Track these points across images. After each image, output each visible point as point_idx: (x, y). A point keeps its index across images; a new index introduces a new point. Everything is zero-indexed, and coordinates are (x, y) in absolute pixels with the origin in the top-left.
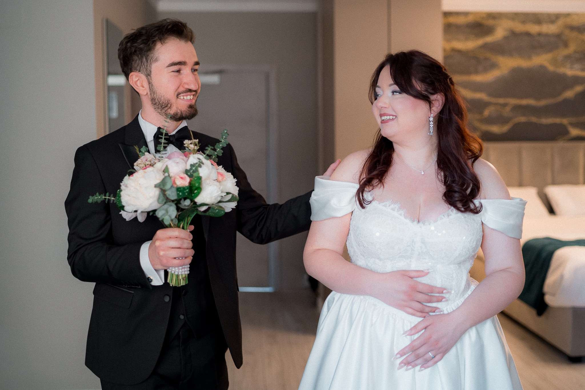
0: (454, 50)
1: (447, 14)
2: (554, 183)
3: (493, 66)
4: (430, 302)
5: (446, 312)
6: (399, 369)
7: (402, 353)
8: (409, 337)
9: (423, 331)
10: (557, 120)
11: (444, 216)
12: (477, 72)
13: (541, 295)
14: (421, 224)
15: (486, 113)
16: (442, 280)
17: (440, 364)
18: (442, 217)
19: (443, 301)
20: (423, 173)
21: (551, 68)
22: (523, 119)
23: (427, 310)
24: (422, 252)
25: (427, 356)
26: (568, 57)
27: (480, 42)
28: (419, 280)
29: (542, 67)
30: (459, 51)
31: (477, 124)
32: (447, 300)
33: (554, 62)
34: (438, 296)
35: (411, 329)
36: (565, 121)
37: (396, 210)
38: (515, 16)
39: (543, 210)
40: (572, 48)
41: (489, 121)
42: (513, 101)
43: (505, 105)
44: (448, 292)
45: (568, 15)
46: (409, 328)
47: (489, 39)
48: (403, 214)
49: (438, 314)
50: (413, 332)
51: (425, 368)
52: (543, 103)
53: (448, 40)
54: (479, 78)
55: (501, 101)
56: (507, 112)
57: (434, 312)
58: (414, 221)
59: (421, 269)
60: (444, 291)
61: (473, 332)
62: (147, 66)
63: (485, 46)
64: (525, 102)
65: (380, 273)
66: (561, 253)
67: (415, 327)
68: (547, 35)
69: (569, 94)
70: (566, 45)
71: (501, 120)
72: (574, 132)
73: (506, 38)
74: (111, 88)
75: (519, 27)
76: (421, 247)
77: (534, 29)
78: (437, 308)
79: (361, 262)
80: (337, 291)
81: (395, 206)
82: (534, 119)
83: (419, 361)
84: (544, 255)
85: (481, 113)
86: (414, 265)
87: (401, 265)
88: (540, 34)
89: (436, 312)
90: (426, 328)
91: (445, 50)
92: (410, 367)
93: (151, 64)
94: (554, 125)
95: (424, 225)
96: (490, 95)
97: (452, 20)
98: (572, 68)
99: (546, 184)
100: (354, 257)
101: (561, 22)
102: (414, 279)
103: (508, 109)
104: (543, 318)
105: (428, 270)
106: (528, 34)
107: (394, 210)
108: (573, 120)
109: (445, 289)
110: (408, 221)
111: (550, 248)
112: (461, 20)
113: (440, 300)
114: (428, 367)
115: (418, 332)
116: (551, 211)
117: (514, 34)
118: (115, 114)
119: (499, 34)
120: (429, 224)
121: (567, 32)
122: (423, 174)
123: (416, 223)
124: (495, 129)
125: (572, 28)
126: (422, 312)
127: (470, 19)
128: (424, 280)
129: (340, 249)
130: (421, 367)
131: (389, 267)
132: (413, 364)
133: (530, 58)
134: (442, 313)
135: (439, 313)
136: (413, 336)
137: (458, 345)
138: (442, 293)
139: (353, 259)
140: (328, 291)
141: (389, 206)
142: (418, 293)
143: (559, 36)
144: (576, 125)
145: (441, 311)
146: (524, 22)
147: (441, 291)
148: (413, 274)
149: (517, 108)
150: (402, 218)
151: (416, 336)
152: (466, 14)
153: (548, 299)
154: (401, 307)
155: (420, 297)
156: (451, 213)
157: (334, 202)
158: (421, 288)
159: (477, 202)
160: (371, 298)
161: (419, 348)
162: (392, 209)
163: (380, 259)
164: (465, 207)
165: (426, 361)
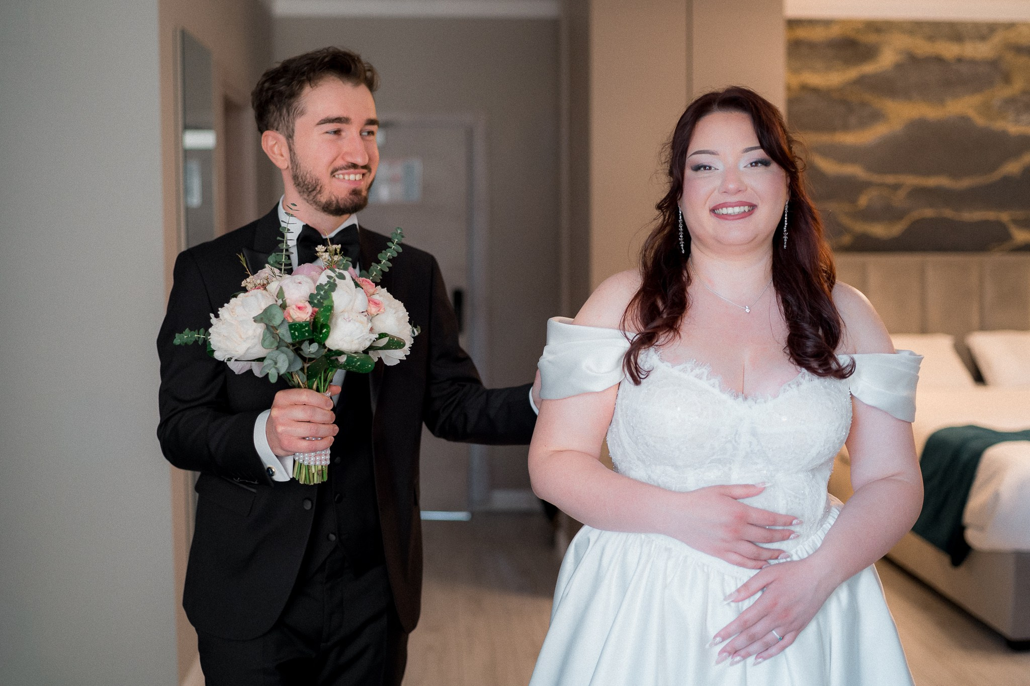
0: (804, 88)
1: (793, 23)
2: (984, 327)
3: (876, 116)
4: (769, 542)
5: (795, 558)
6: (718, 662)
7: (724, 635)
8: (733, 604)
10: (991, 215)
11: (789, 385)
12: (846, 128)
13: (959, 529)
14: (750, 401)
15: (863, 201)
16: (787, 501)
17: (789, 651)
18: (788, 388)
19: (791, 539)
20: (748, 310)
21: (980, 121)
22: (929, 213)
23: (765, 555)
24: (752, 451)
25: (769, 638)
26: (1011, 101)
27: (853, 73)
28: (747, 501)
29: (965, 119)
30: (815, 91)
31: (846, 221)
32: (798, 537)
33: (986, 109)
34: (783, 530)
35: (737, 591)
36: (1005, 217)
37: (705, 377)
38: (916, 27)
39: (964, 376)
40: (1018, 85)
41: (868, 215)
42: (912, 180)
43: (896, 187)
44: (801, 523)
45: (1010, 26)
46: (734, 589)
47: (868, 68)
48: (717, 383)
49: (781, 561)
50: (742, 596)
51: (765, 659)
52: (965, 183)
53: (794, 70)
54: (849, 139)
55: (890, 179)
56: (899, 199)
57: (777, 558)
58: (737, 396)
59: (750, 482)
60: (794, 522)
61: (843, 594)
62: (288, 122)
63: (861, 81)
64: (932, 182)
65: (675, 492)
66: (995, 453)
67: (746, 585)
68: (973, 62)
69: (1012, 168)
70: (1007, 79)
71: (889, 214)
72: (1021, 236)
73: (899, 66)
74: (189, 154)
75: (924, 48)
76: (750, 443)
77: (949, 50)
78: (780, 551)
80: (596, 525)
81: (703, 370)
82: (948, 213)
83: (756, 647)
84: (965, 456)
85: (853, 201)
86: (737, 476)
87: (714, 476)
88: (960, 60)
89: (779, 558)
90: (762, 589)
91: (789, 88)
92: (738, 658)
93: (294, 118)
94: (986, 223)
95: (756, 403)
96: (869, 168)
97: (802, 33)
98: (1017, 122)
99: (970, 330)
101: (997, 39)
102: (738, 500)
103: (902, 194)
104: (962, 570)
105: (764, 483)
106: (939, 60)
107: (701, 379)
109: (795, 518)
110: (725, 397)
111: (974, 445)
112: (818, 35)
113: (785, 538)
114: (771, 656)
115: (750, 596)
116: (979, 377)
117: (913, 60)
118: (195, 199)
119: (887, 59)
120: (765, 402)
121: (1009, 57)
122: (748, 312)
123: (740, 399)
124: (879, 230)
125: (1019, 49)
126: (756, 559)
127: (835, 32)
128: (757, 502)
129: (594, 449)
130: (756, 658)
131: (692, 480)
132: (743, 653)
133: (941, 102)
134: (789, 559)
135: (784, 560)
136: (741, 604)
137: (820, 616)
138: (791, 524)
141: (692, 371)
142: (749, 526)
143: (994, 64)
144: (1023, 224)
145: (788, 557)
146: (931, 38)
147: (789, 520)
148: (737, 492)
149: (921, 194)
150: (716, 391)
151: (747, 604)
152: (827, 23)
153: (972, 536)
154: (719, 553)
155: (753, 533)
156: (802, 380)
157: (588, 363)
158: (754, 517)
159: (843, 359)
160: (662, 537)
161: (754, 624)
162: (696, 376)
163: (676, 467)
164: (824, 368)
165: (767, 647)
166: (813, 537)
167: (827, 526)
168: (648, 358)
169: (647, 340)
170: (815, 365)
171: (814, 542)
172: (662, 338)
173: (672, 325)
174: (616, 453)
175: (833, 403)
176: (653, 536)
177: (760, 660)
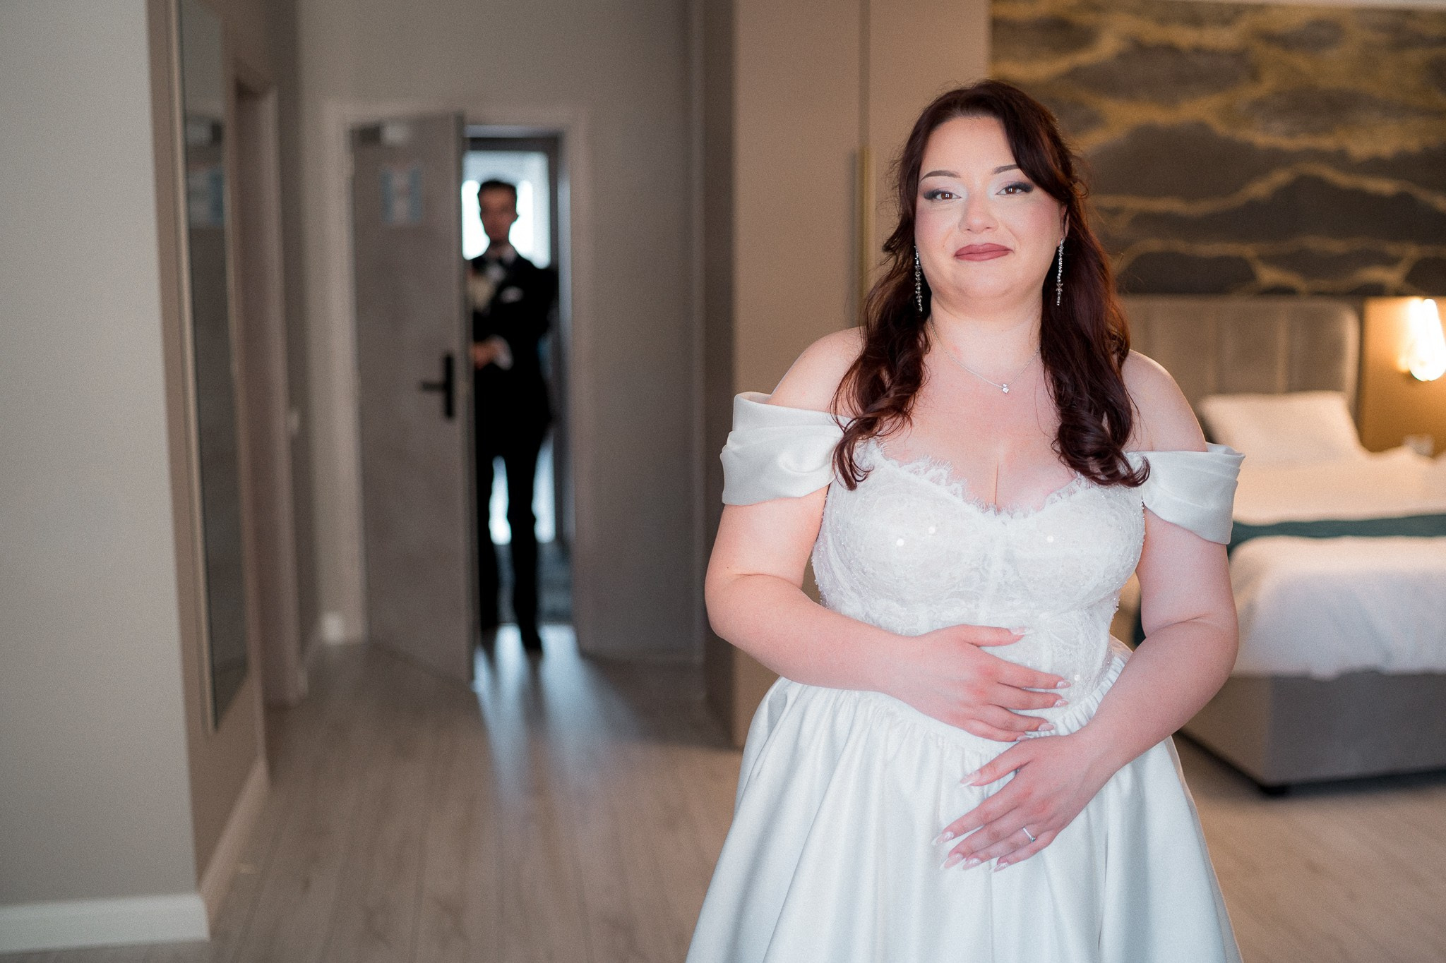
2: (1222, 390)
3: (1095, 119)
4: (1027, 707)
5: (1063, 731)
6: (948, 865)
7: (958, 828)
8: (975, 789)
9: (1011, 775)
10: (1232, 249)
11: (1059, 495)
14: (1004, 516)
16: (1053, 652)
18: (1057, 497)
19: (1057, 706)
20: (1006, 390)
21: (1221, 129)
22: (1156, 245)
23: (1021, 724)
24: (1006, 583)
25: (1018, 837)
26: (1258, 105)
27: (1062, 64)
28: (998, 652)
29: (1202, 126)
32: (1066, 704)
33: (1229, 114)
34: (1046, 693)
35: (981, 771)
36: (1248, 251)
37: (943, 481)
38: (1144, 7)
40: (1268, 85)
42: (1135, 204)
43: (1117, 212)
45: (1259, 8)
46: (977, 767)
47: (1083, 58)
48: (960, 491)
49: (1043, 734)
50: (986, 778)
52: (1201, 208)
55: (1109, 201)
56: (1123, 227)
57: (1036, 730)
58: (986, 508)
59: (1004, 625)
60: (1060, 684)
63: (1075, 75)
64: (1160, 205)
65: (900, 636)
67: (992, 764)
68: (1213, 53)
69: (1259, 190)
70: (1255, 75)
72: (1269, 276)
73: (1121, 57)
75: (1153, 33)
76: (1004, 572)
77: (1185, 37)
78: (1042, 720)
79: (852, 606)
80: (794, 677)
81: (941, 470)
82: (1180, 246)
83: (1000, 847)
86: (985, 615)
87: (954, 614)
88: (1198, 50)
89: (1039, 729)
90: (1017, 770)
92: (975, 861)
95: (1012, 518)
98: (1266, 130)
99: (1204, 394)
100: (832, 594)
101: (1244, 24)
102: (984, 649)
103: (1123, 221)
105: (1023, 628)
106: (1171, 49)
107: (938, 483)
108: (1267, 247)
109: (1061, 679)
110: (971, 509)
112: (1021, 11)
113: (1050, 703)
114: (1018, 860)
115: (999, 778)
117: (1139, 49)
119: (1107, 46)
120: (1025, 516)
121: (1258, 48)
122: (1006, 392)
123: (991, 512)
125: (1271, 38)
126: (1008, 728)
127: (1043, 9)
128: (1011, 654)
129: (797, 574)
130: (999, 862)
131: (922, 620)
132: (982, 854)
133: (1173, 103)
134: (1053, 732)
135: (1048, 734)
136: (986, 787)
138: (1055, 687)
139: (831, 597)
140: (768, 677)
141: (926, 473)
142: (1000, 686)
143: (1240, 56)
144: (1272, 260)
145: (1053, 728)
146: (1162, 21)
147: (1053, 682)
148: (986, 637)
149: (1146, 221)
150: (959, 501)
151: (995, 787)
154: (958, 720)
155: (1007, 695)
156: (1076, 487)
157: (785, 460)
158: (1008, 675)
159: (1133, 457)
160: (882, 696)
161: (1001, 817)
162: (932, 480)
163: (902, 602)
164: (1109, 473)
165: (1015, 847)
166: (1087, 700)
167: (1107, 685)
168: (867, 453)
169: (865, 427)
170: (1095, 467)
171: (1088, 707)
172: (887, 424)
173: (900, 408)
174: (823, 579)
175: (1117, 518)
176: (871, 695)
177: (1004, 864)
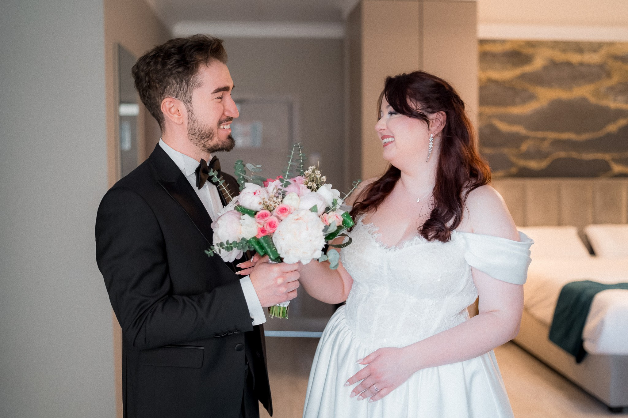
0: (491, 81)
1: (482, 42)
2: (595, 222)
3: (532, 97)
10: (599, 156)
12: (513, 104)
13: (580, 342)
14: (387, 250)
15: (524, 147)
18: (409, 245)
20: (418, 201)
21: (593, 100)
22: (562, 154)
24: (389, 279)
25: (373, 389)
26: (611, 89)
27: (518, 71)
29: (584, 99)
30: (495, 82)
31: (514, 159)
33: (597, 93)
36: (607, 157)
38: (556, 45)
39: (584, 251)
40: (615, 79)
41: (527, 156)
42: (552, 135)
43: (543, 139)
45: (611, 44)
47: (527, 69)
52: (584, 137)
53: (483, 69)
54: (516, 110)
55: (540, 134)
56: (545, 146)
62: (187, 91)
63: (523, 77)
64: (565, 136)
66: (601, 297)
68: (589, 65)
69: (612, 128)
70: (609, 75)
71: (539, 155)
72: (617, 168)
73: (545, 68)
74: (123, 118)
75: (560, 57)
76: (388, 274)
77: (575, 58)
82: (574, 155)
83: (368, 392)
84: (584, 299)
85: (518, 147)
88: (581, 64)
91: (480, 80)
93: (192, 89)
94: (596, 161)
95: (390, 251)
96: (528, 128)
97: (488, 48)
98: (615, 100)
99: (587, 223)
101: (603, 52)
104: (582, 366)
106: (569, 64)
108: (616, 155)
111: (590, 292)
112: (497, 49)
116: (592, 252)
117: (554, 64)
118: (127, 146)
119: (538, 64)
121: (611, 62)
123: (384, 247)
124: (533, 165)
125: (616, 58)
127: (507, 47)
133: (570, 89)
143: (601, 66)
144: (619, 161)
146: (564, 51)
149: (558, 143)
152: (503, 42)
153: (588, 346)
156: (420, 242)
165: (373, 393)
